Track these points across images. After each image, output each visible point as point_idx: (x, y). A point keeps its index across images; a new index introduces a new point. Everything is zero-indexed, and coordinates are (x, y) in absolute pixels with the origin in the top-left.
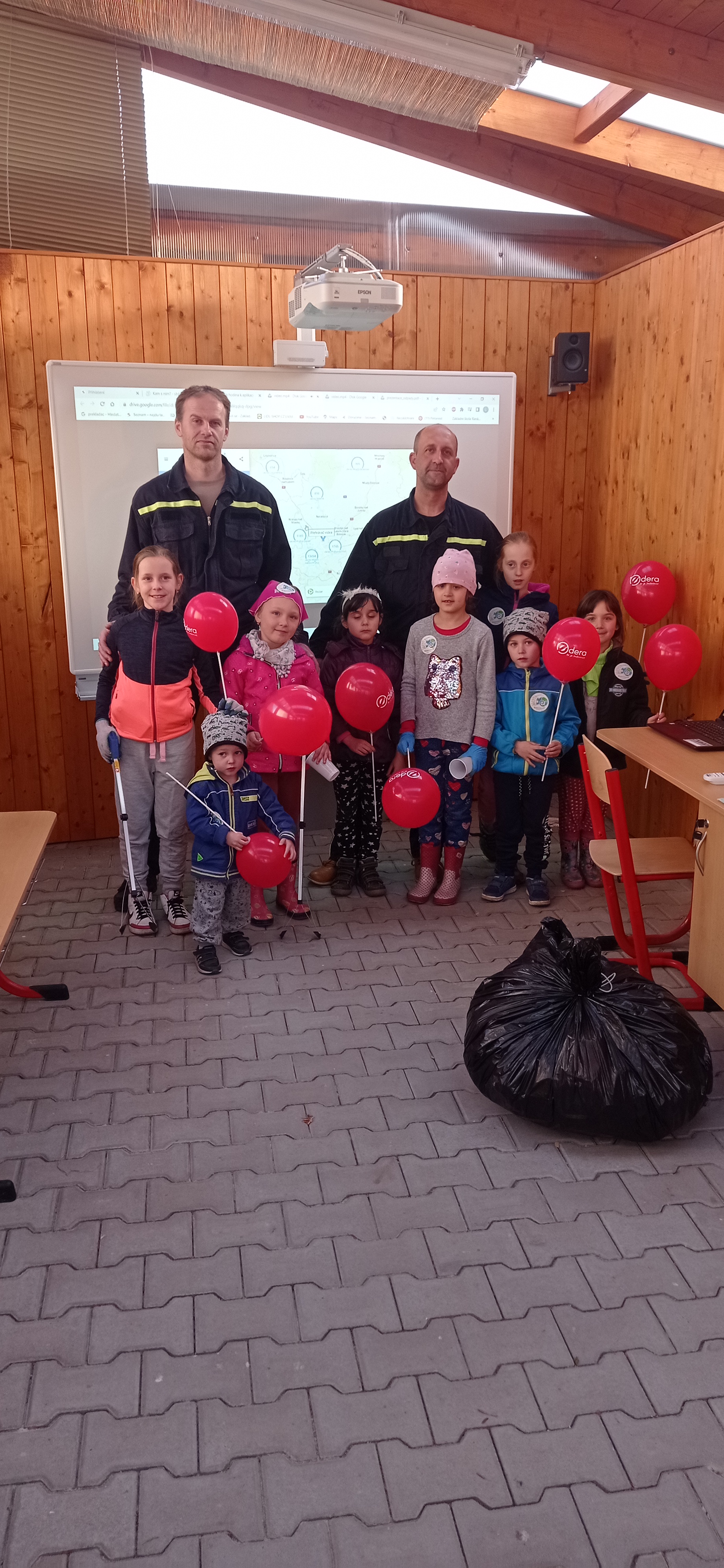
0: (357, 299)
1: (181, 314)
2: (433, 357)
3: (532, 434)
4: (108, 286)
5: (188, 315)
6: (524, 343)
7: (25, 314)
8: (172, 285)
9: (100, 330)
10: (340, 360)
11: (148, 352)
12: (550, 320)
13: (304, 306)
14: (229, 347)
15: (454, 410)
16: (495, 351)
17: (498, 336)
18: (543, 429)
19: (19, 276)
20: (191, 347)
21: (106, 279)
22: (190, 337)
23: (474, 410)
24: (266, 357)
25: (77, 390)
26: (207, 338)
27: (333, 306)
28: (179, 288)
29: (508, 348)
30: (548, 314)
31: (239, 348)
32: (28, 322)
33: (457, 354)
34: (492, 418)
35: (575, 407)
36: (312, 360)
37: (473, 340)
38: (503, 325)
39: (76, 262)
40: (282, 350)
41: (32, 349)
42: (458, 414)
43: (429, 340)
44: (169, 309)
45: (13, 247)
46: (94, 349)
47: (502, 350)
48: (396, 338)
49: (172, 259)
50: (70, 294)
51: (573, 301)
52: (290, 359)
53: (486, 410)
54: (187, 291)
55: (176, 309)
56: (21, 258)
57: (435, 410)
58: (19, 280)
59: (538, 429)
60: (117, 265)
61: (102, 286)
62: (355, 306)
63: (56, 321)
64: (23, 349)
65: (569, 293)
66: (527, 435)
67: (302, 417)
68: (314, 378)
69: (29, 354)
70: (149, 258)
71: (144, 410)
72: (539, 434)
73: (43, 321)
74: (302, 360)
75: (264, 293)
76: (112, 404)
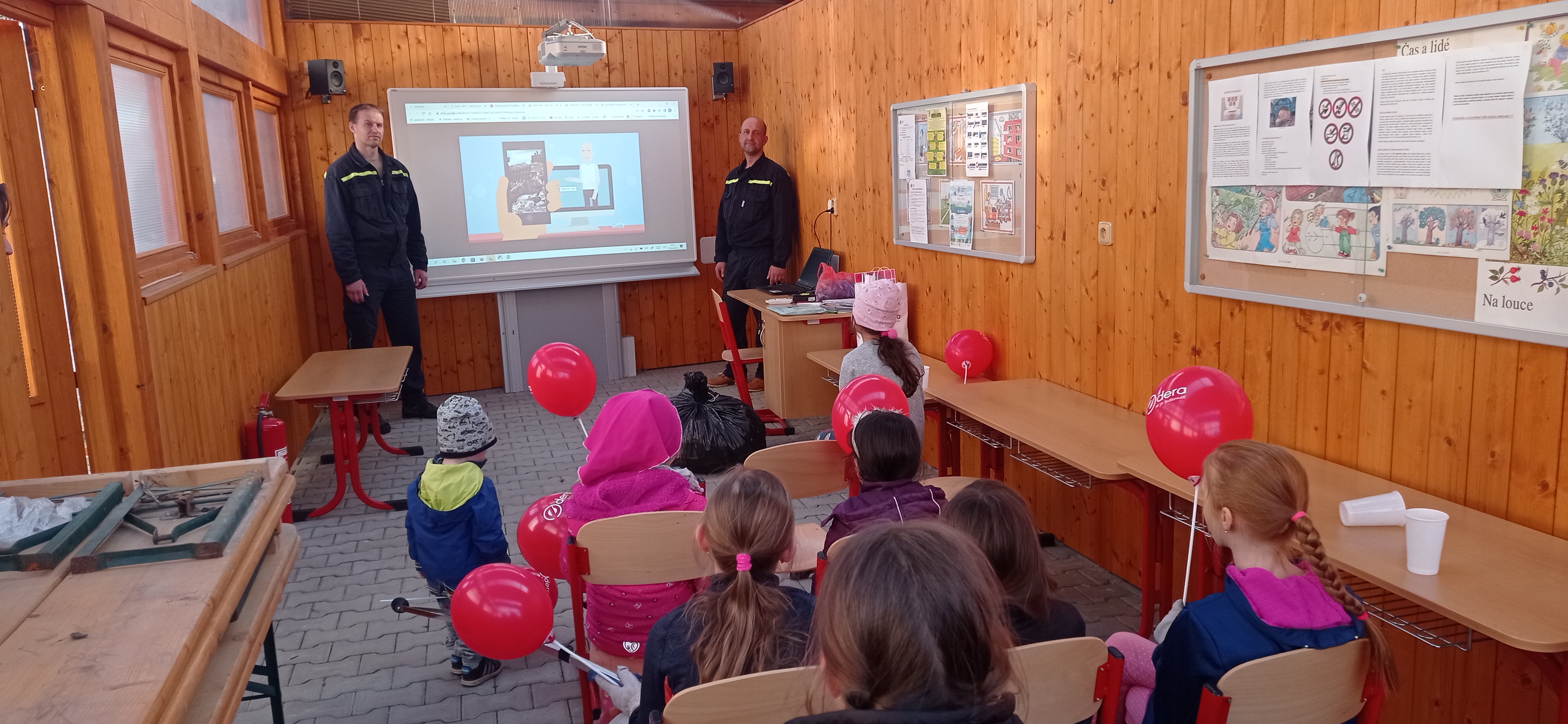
0: (578, 51)
1: (471, 57)
2: (636, 78)
3: (705, 125)
4: (423, 41)
5: (475, 57)
6: (694, 68)
7: (371, 60)
8: (464, 39)
9: (419, 68)
10: (575, 83)
11: (450, 80)
12: (710, 54)
13: (547, 54)
14: (502, 76)
15: (649, 111)
16: (676, 74)
17: (677, 65)
18: (712, 121)
19: (366, 37)
20: (478, 76)
21: (422, 38)
22: (476, 71)
23: (662, 110)
24: (525, 82)
25: (408, 106)
26: (488, 70)
27: (564, 55)
28: (469, 41)
29: (684, 71)
30: (708, 50)
31: (509, 76)
32: (372, 65)
33: (651, 76)
34: (674, 115)
35: (732, 107)
36: (555, 84)
37: (661, 67)
38: (680, 58)
39: (402, 27)
40: (536, 78)
41: (375, 81)
42: (651, 113)
43: (632, 67)
44: (463, 53)
45: (362, 19)
46: (416, 80)
47: (680, 73)
48: (611, 67)
49: (463, 24)
50: (399, 47)
51: (724, 42)
52: (541, 83)
53: (670, 110)
54: (474, 43)
55: (467, 53)
56: (367, 26)
57: (637, 111)
58: (366, 40)
59: (709, 121)
60: (428, 28)
61: (419, 42)
62: (577, 55)
63: (390, 63)
64: (370, 81)
65: (721, 37)
66: (702, 125)
67: (551, 118)
68: (557, 94)
69: (374, 84)
70: (448, 24)
71: (450, 117)
72: (709, 124)
73: (382, 64)
74: (549, 84)
75: (523, 42)
76: (430, 114)
